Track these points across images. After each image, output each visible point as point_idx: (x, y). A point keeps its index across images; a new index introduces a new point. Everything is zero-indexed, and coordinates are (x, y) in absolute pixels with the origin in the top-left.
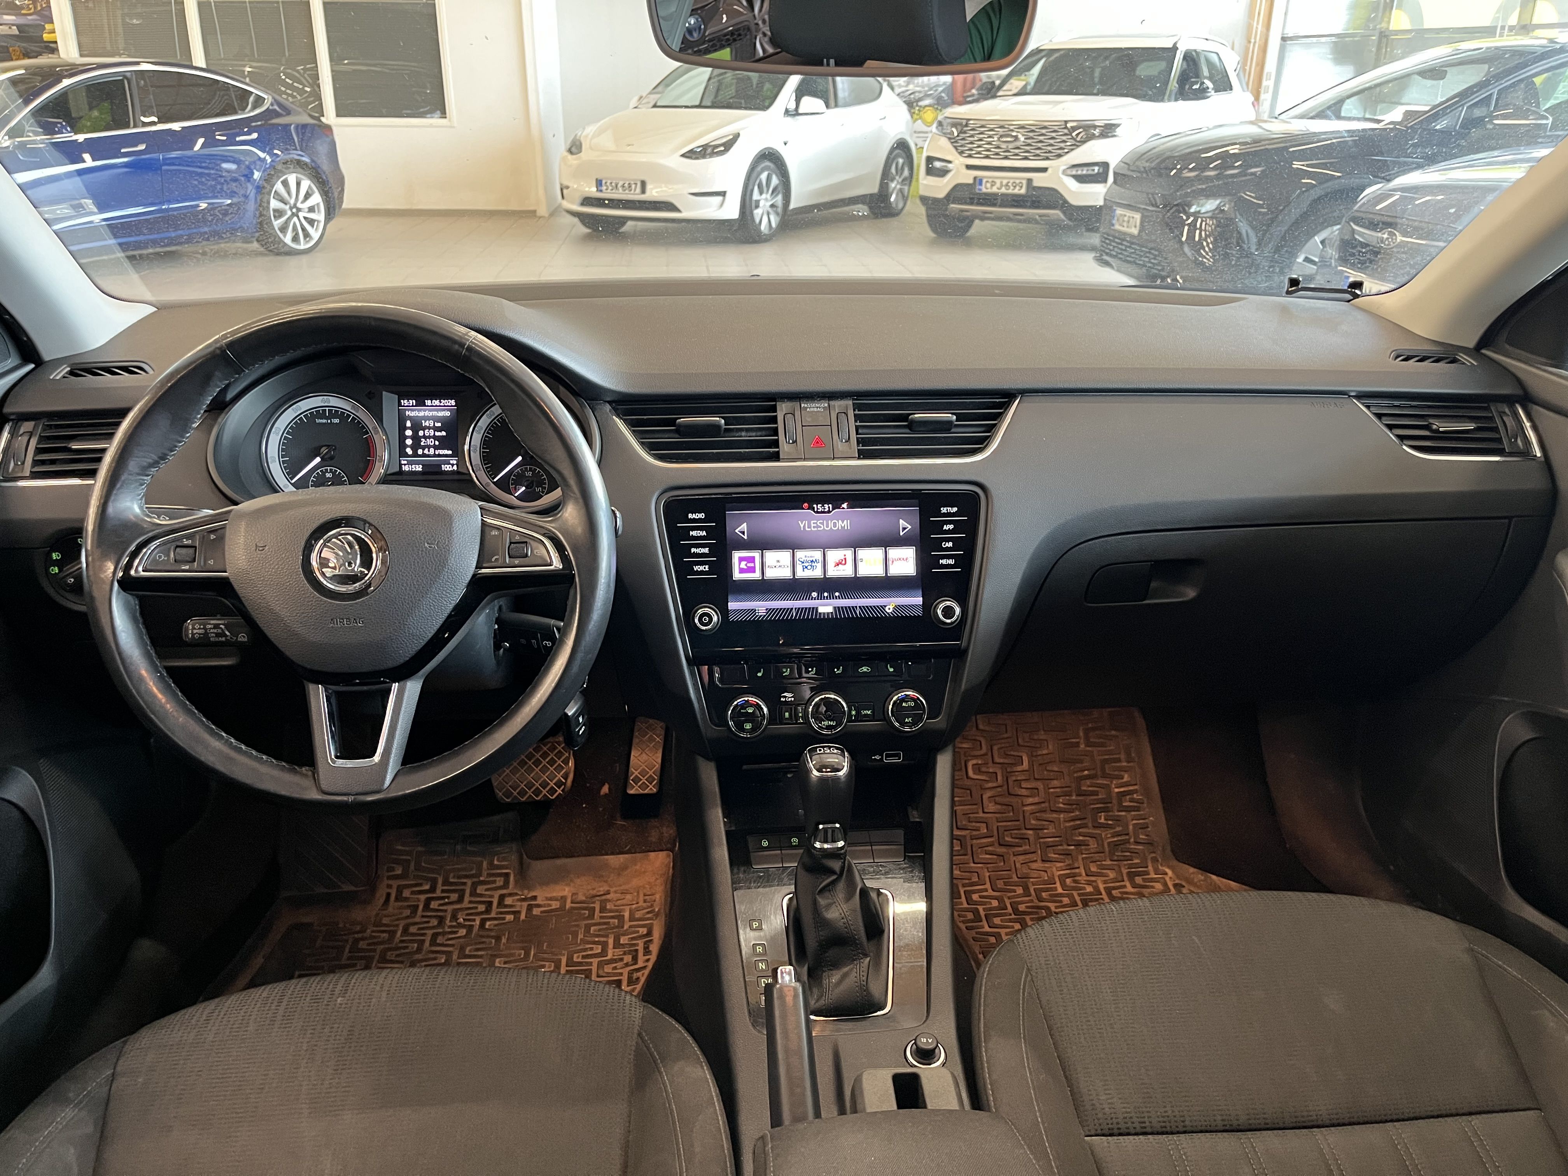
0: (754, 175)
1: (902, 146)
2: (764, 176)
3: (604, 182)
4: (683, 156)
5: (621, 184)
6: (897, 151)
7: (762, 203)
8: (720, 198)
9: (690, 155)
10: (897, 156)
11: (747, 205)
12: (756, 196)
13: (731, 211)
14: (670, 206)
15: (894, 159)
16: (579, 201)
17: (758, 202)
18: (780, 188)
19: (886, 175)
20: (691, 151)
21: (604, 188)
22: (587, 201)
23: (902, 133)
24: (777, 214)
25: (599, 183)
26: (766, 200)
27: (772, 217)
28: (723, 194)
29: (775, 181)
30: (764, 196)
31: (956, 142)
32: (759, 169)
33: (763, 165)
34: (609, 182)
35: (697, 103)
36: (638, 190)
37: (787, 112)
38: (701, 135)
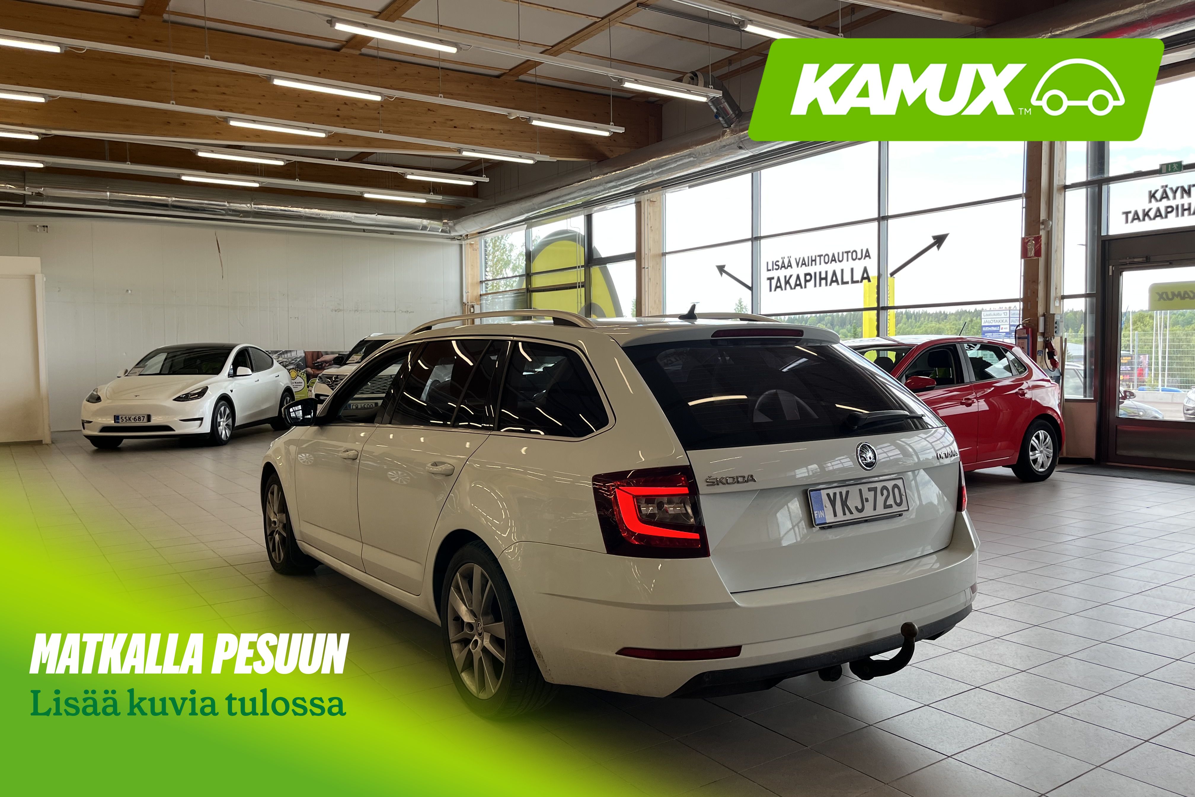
0: (217, 409)
1: (288, 391)
2: (222, 409)
3: (120, 417)
4: (175, 400)
5: (133, 417)
6: (286, 393)
7: (221, 423)
8: (199, 422)
9: (178, 399)
10: (287, 396)
11: (215, 424)
12: (219, 420)
13: (206, 428)
14: (168, 428)
15: (285, 399)
16: (99, 429)
17: (220, 422)
18: (230, 415)
19: (281, 405)
20: (179, 397)
21: (120, 420)
22: (105, 429)
23: (287, 383)
24: (230, 430)
25: (116, 418)
26: (224, 422)
27: (227, 431)
28: (201, 419)
29: (228, 411)
30: (222, 420)
31: (332, 386)
32: (220, 404)
33: (221, 403)
34: (124, 417)
35: (159, 372)
36: (145, 420)
37: (229, 376)
38: (183, 389)
